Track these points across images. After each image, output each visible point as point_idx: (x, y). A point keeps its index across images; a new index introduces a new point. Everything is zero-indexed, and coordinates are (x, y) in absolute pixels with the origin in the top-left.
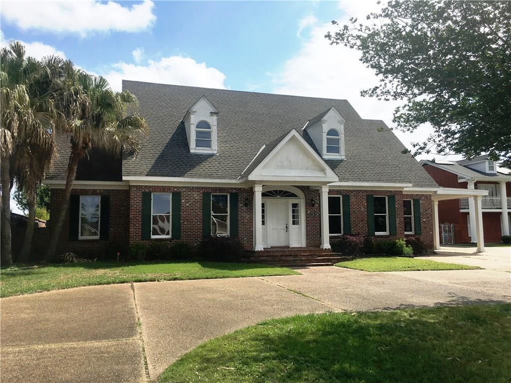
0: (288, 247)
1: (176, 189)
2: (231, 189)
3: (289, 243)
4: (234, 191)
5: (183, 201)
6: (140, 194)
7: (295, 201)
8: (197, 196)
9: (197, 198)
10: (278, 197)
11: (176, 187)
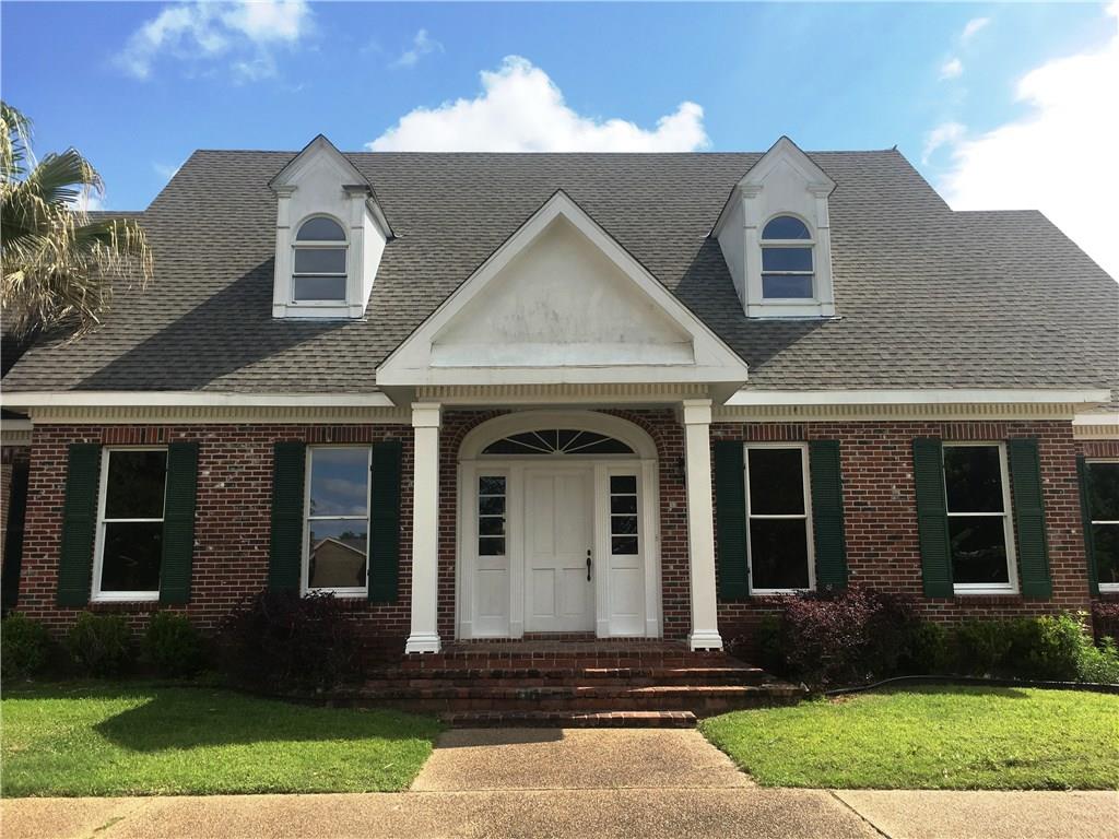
0: (590, 637)
1: (183, 435)
2: (380, 427)
3: (595, 624)
4: (389, 434)
5: (206, 473)
6: (61, 451)
7: (622, 467)
8: (255, 456)
9: (254, 462)
10: (558, 452)
11: (184, 427)
